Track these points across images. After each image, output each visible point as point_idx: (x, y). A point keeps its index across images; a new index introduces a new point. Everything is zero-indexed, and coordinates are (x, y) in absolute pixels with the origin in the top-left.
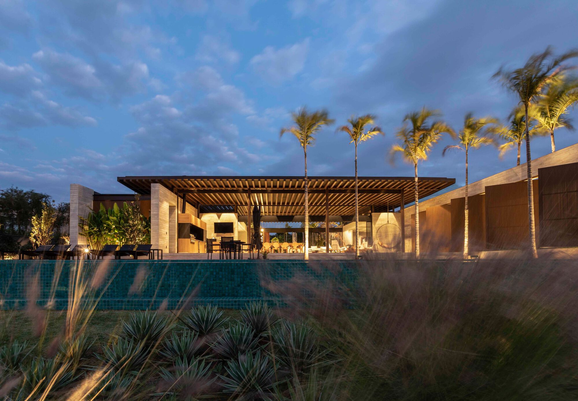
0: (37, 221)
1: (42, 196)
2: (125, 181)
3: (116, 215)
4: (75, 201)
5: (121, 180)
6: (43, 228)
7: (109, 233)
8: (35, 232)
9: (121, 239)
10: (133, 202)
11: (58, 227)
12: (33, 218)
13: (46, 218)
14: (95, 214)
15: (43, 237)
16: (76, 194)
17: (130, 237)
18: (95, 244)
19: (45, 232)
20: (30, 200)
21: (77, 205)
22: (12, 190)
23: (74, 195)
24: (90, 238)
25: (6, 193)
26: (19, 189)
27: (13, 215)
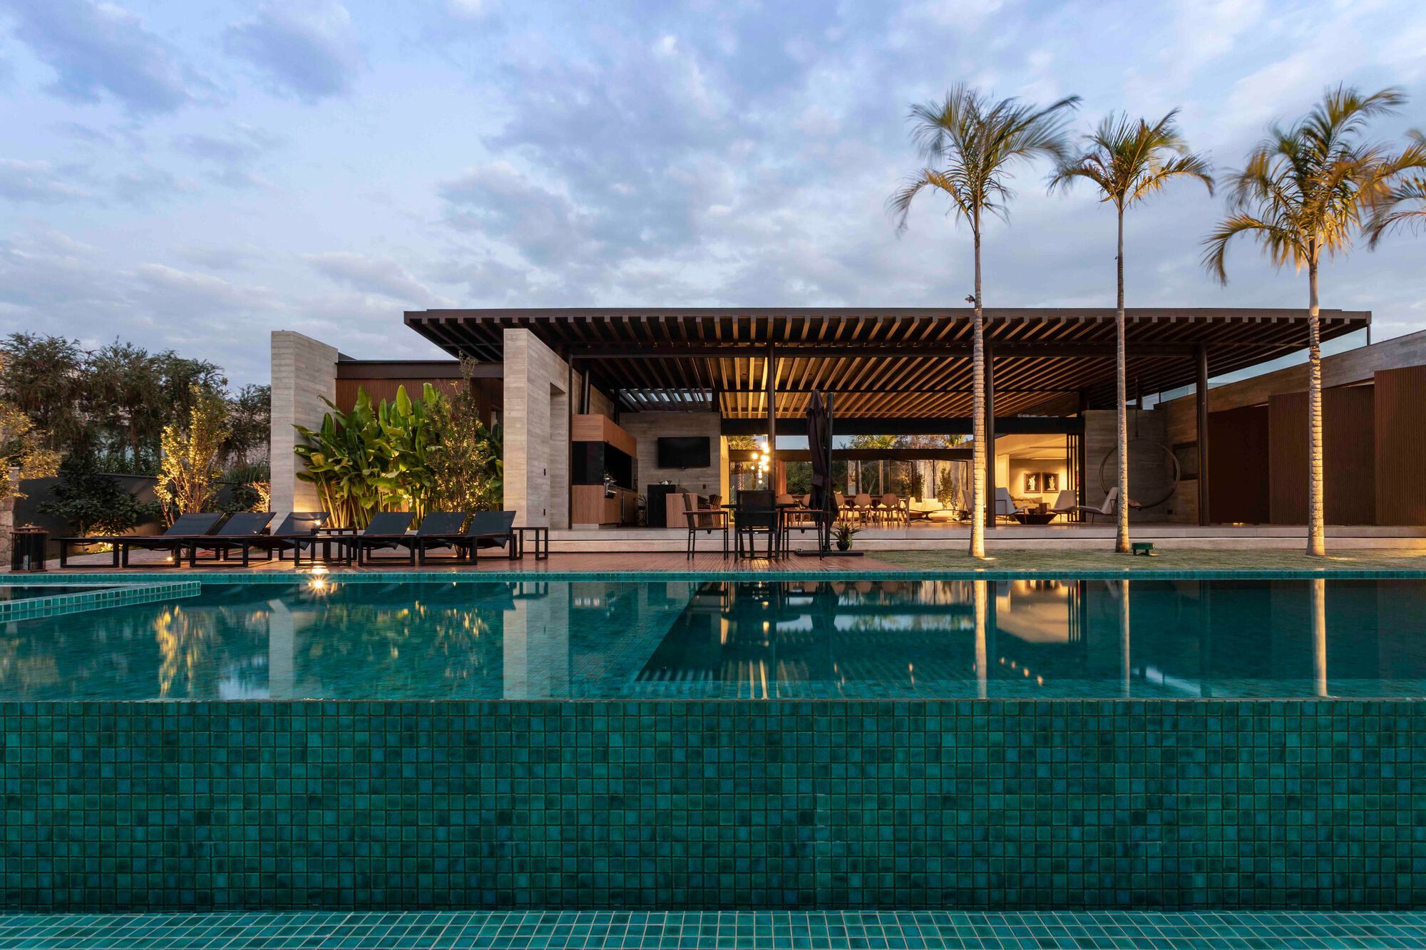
0: (175, 440)
1: (197, 369)
2: (425, 322)
3: (401, 422)
4: (286, 381)
5: (414, 321)
6: (195, 459)
7: (383, 475)
8: (171, 470)
9: (417, 489)
10: (455, 384)
11: (239, 450)
12: (165, 432)
13: (202, 430)
14: (343, 417)
15: (193, 486)
16: (288, 361)
17: (447, 486)
18: (343, 503)
19: (199, 471)
20: (164, 379)
21: (292, 392)
22: (116, 352)
23: (283, 362)
24: (329, 486)
25: (101, 360)
26: (136, 348)
27: (119, 418)
